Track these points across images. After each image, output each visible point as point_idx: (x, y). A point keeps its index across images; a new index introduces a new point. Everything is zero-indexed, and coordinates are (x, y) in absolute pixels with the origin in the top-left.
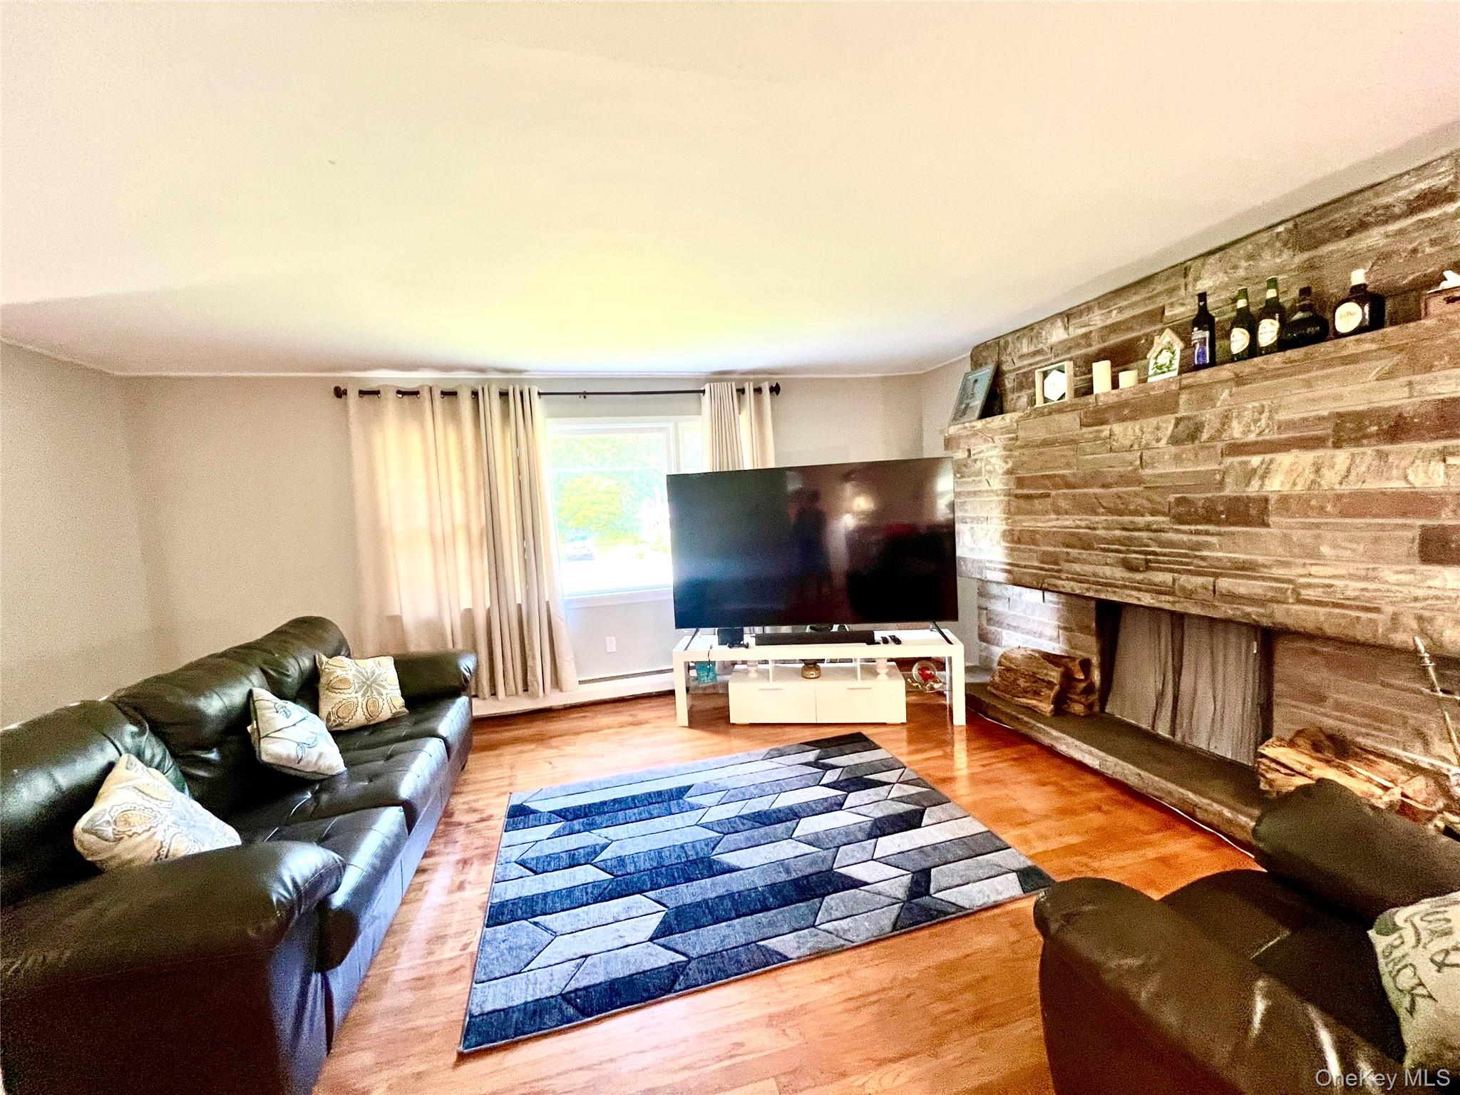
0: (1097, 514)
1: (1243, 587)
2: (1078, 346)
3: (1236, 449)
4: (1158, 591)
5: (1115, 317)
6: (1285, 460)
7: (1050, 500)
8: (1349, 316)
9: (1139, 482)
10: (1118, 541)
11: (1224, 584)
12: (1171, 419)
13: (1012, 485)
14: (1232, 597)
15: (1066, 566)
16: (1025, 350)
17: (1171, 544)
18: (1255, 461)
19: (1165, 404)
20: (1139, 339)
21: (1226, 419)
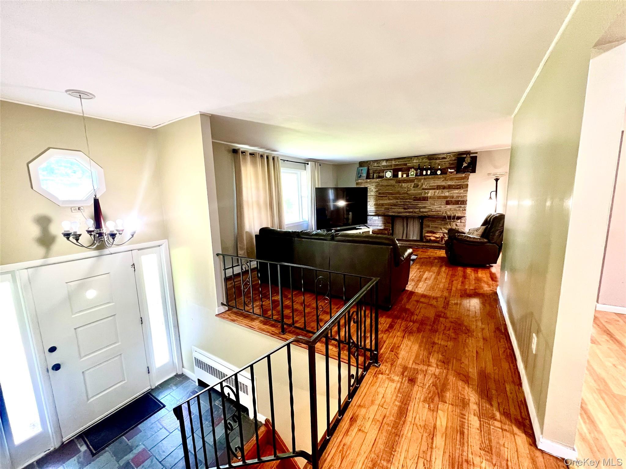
0: (398, 200)
1: (424, 210)
2: (389, 167)
3: (423, 189)
4: (409, 212)
5: (397, 163)
6: (431, 191)
7: (387, 197)
8: (439, 172)
9: (407, 194)
10: (403, 204)
11: (421, 210)
12: (413, 183)
13: (377, 194)
14: (423, 212)
15: (391, 210)
16: (375, 165)
17: (413, 204)
18: (426, 191)
19: (412, 181)
20: (403, 168)
21: (422, 185)
